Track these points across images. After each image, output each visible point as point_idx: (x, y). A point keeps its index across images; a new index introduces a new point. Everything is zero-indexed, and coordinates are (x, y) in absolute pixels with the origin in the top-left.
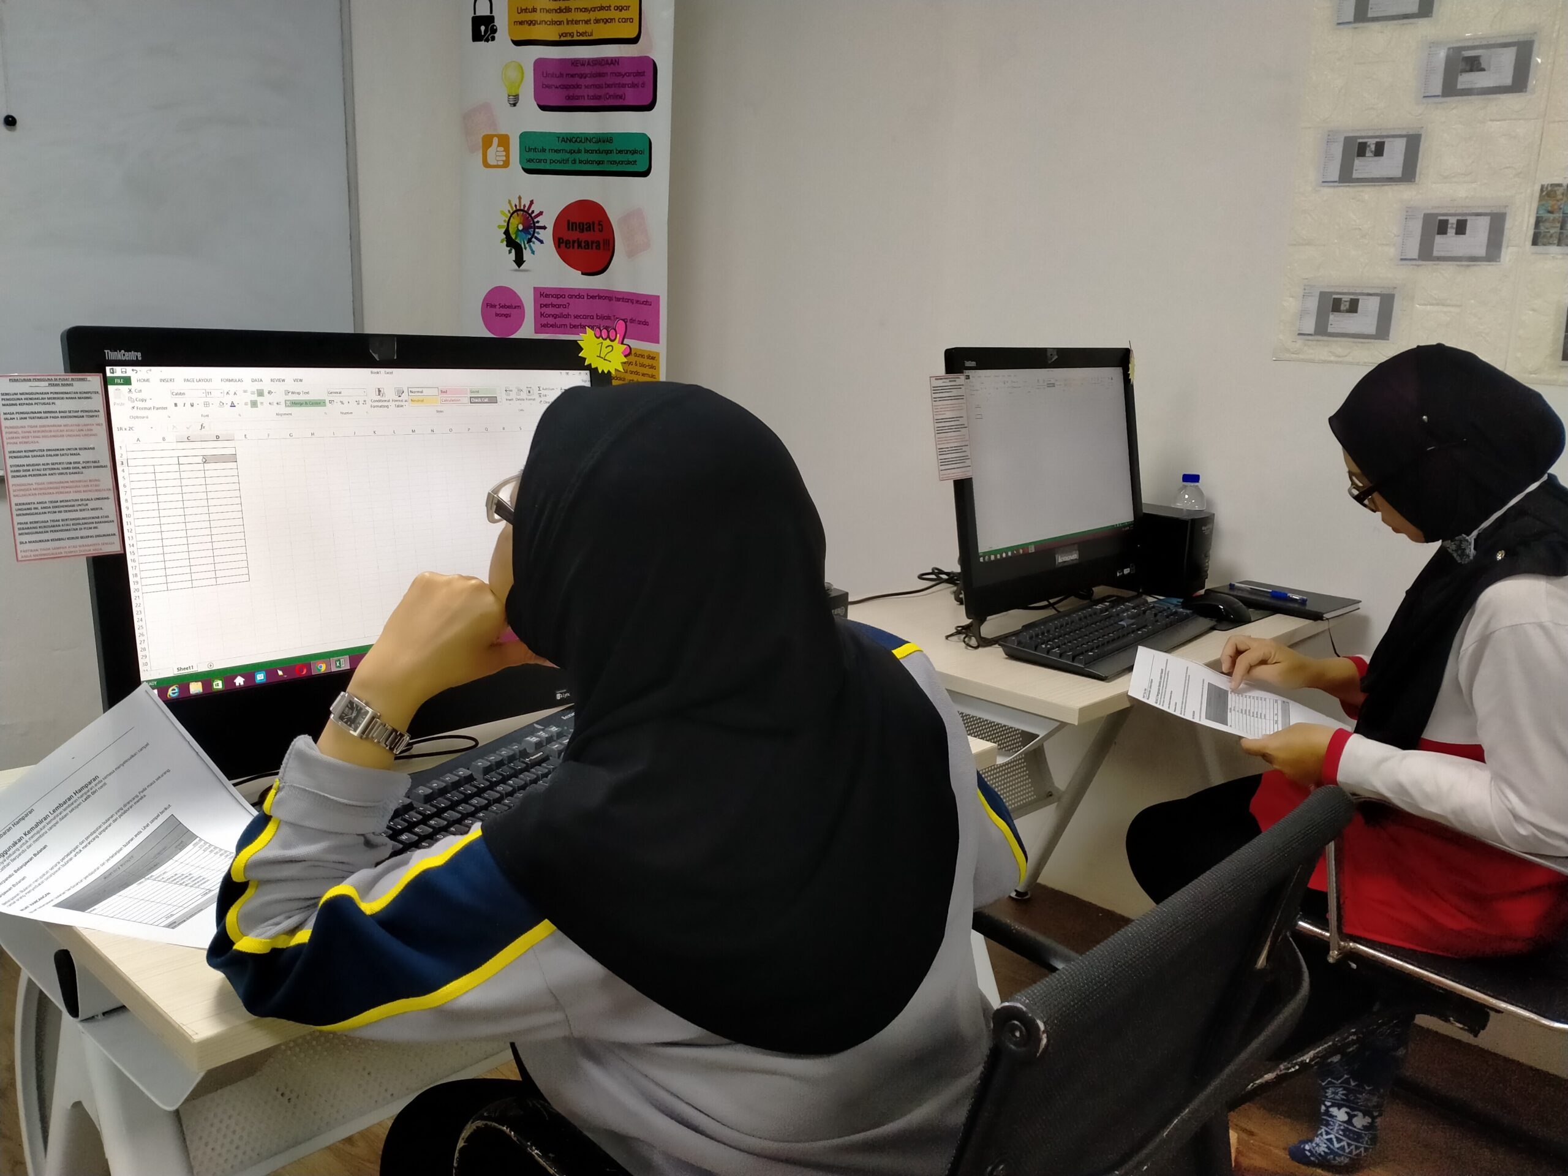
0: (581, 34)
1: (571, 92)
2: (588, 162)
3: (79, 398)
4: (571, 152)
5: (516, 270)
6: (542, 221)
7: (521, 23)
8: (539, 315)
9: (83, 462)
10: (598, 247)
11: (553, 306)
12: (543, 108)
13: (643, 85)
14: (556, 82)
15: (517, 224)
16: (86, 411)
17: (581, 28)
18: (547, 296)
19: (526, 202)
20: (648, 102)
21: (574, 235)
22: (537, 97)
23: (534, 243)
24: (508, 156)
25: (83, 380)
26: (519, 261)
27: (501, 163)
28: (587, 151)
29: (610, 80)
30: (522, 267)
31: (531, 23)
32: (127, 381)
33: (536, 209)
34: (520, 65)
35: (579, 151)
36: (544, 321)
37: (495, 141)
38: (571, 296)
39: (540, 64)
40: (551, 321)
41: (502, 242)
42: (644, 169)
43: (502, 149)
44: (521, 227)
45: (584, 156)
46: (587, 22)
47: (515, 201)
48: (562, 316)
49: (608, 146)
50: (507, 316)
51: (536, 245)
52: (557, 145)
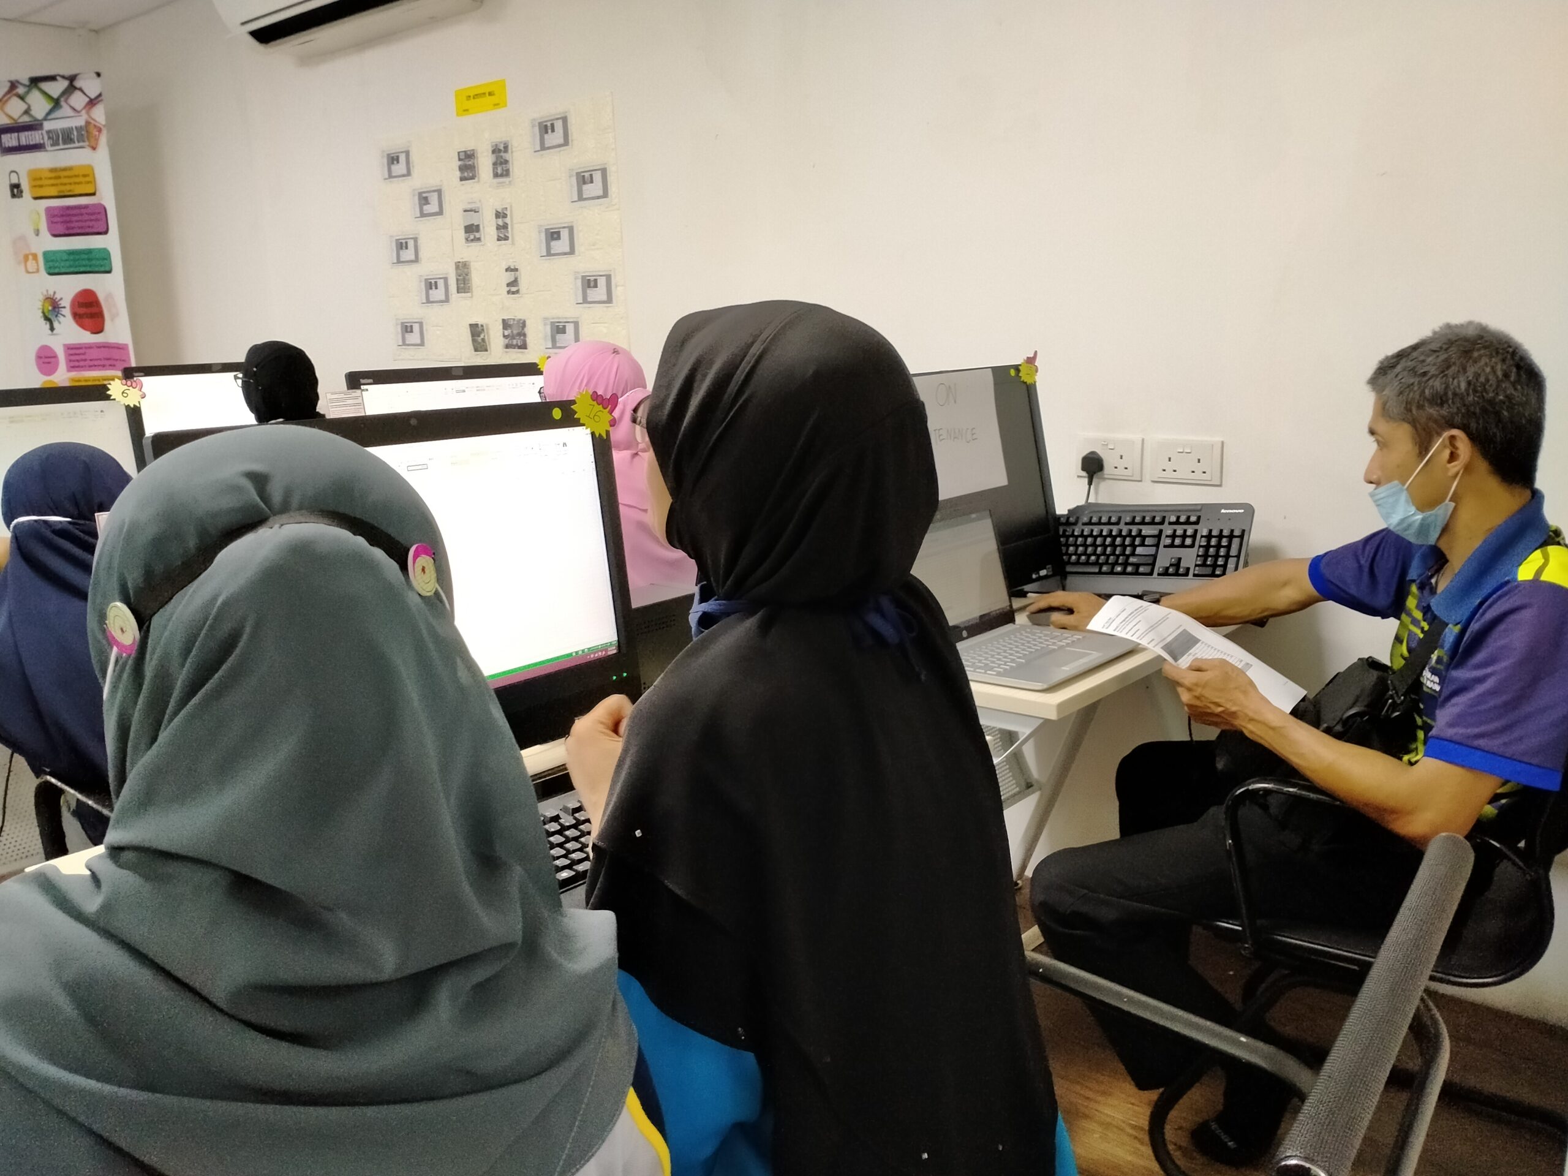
0: (70, 191)
1: (69, 225)
2: (83, 266)
4: (73, 261)
5: (51, 335)
6: (63, 303)
7: (35, 186)
8: (69, 361)
10: (96, 317)
11: (75, 355)
12: (53, 235)
13: (102, 219)
14: (59, 219)
17: (68, 187)
18: (72, 349)
19: (51, 293)
20: (105, 229)
21: (82, 311)
22: (50, 229)
24: (38, 266)
26: (52, 329)
27: (35, 270)
28: (79, 260)
29: (86, 217)
30: (55, 332)
31: (41, 186)
33: (58, 296)
34: (38, 211)
35: (76, 260)
36: (72, 364)
37: (31, 257)
38: (86, 348)
39: (50, 212)
40: (77, 364)
41: (42, 318)
42: (109, 269)
43: (35, 261)
44: (50, 308)
45: (80, 263)
46: (70, 184)
47: (45, 293)
48: (82, 360)
49: (89, 256)
50: (49, 363)
51: (61, 318)
52: (65, 257)
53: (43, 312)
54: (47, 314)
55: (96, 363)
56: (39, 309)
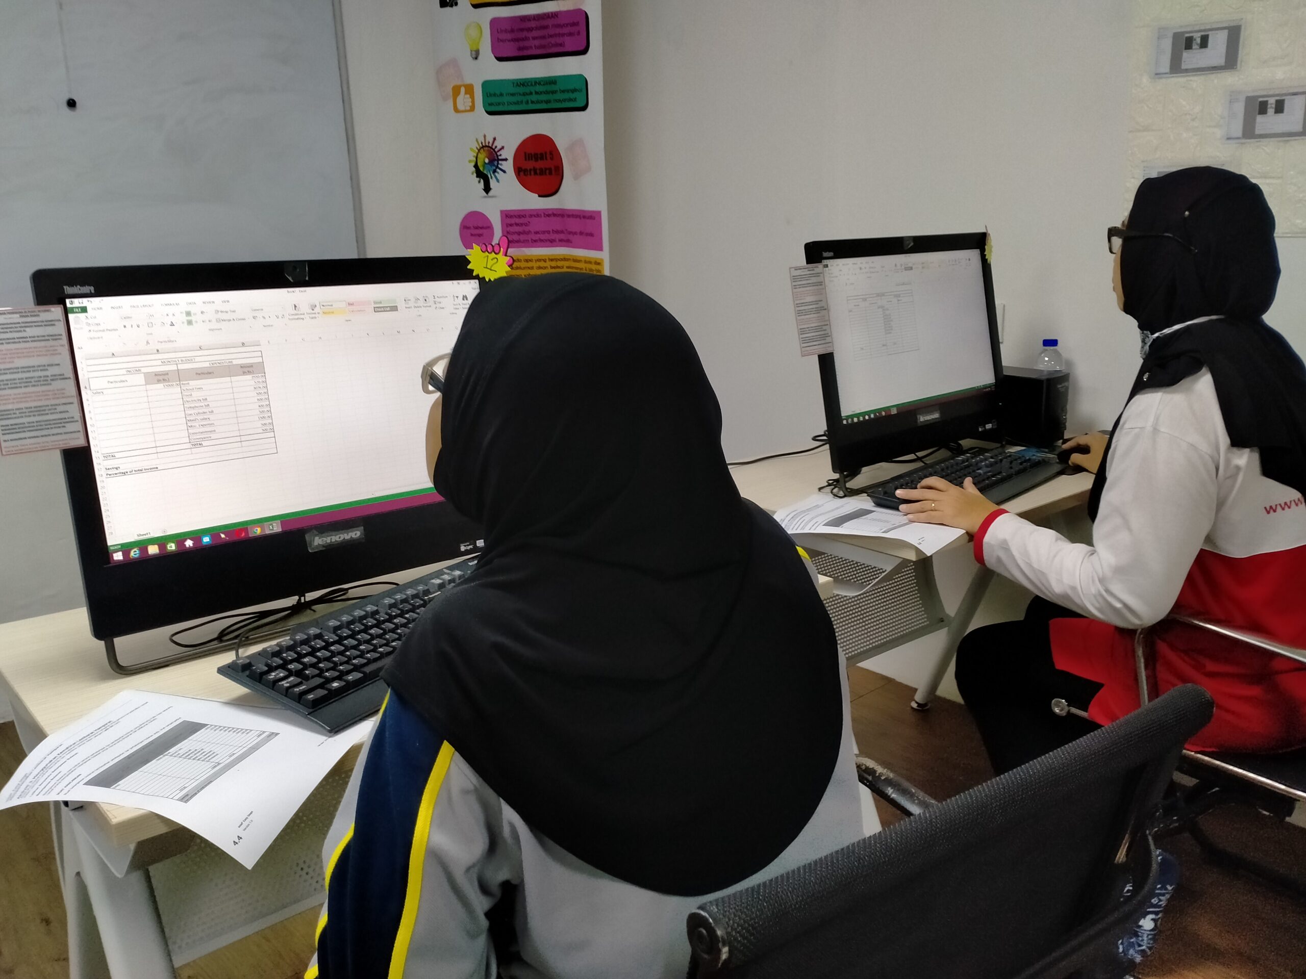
1: (522, 44)
2: (538, 102)
3: (45, 325)
4: (524, 94)
5: (485, 197)
6: (504, 154)
8: (505, 233)
9: (51, 376)
10: (550, 173)
11: (517, 225)
12: (500, 59)
13: (579, 33)
14: (509, 36)
15: (484, 159)
16: (51, 336)
18: (511, 217)
19: (490, 139)
20: (582, 48)
21: (530, 165)
22: (494, 50)
23: (498, 173)
24: (473, 102)
25: (48, 311)
26: (487, 189)
27: (468, 108)
28: (537, 93)
29: (552, 31)
30: (491, 193)
32: (84, 310)
33: (498, 144)
34: (478, 24)
35: (531, 93)
36: (511, 238)
37: (463, 90)
38: (531, 216)
39: (494, 22)
40: (515, 237)
41: (472, 174)
42: (582, 104)
43: (468, 96)
44: (487, 161)
45: (534, 97)
47: (481, 139)
48: (524, 233)
49: (553, 88)
50: (480, 235)
51: (500, 174)
52: (513, 90)
53: (476, 166)
54: (481, 169)
55: (543, 237)
56: (470, 161)
